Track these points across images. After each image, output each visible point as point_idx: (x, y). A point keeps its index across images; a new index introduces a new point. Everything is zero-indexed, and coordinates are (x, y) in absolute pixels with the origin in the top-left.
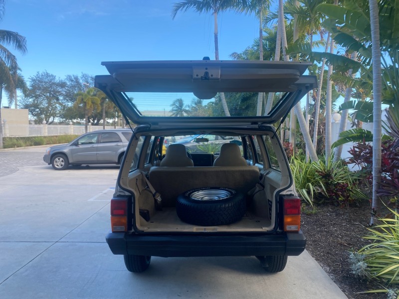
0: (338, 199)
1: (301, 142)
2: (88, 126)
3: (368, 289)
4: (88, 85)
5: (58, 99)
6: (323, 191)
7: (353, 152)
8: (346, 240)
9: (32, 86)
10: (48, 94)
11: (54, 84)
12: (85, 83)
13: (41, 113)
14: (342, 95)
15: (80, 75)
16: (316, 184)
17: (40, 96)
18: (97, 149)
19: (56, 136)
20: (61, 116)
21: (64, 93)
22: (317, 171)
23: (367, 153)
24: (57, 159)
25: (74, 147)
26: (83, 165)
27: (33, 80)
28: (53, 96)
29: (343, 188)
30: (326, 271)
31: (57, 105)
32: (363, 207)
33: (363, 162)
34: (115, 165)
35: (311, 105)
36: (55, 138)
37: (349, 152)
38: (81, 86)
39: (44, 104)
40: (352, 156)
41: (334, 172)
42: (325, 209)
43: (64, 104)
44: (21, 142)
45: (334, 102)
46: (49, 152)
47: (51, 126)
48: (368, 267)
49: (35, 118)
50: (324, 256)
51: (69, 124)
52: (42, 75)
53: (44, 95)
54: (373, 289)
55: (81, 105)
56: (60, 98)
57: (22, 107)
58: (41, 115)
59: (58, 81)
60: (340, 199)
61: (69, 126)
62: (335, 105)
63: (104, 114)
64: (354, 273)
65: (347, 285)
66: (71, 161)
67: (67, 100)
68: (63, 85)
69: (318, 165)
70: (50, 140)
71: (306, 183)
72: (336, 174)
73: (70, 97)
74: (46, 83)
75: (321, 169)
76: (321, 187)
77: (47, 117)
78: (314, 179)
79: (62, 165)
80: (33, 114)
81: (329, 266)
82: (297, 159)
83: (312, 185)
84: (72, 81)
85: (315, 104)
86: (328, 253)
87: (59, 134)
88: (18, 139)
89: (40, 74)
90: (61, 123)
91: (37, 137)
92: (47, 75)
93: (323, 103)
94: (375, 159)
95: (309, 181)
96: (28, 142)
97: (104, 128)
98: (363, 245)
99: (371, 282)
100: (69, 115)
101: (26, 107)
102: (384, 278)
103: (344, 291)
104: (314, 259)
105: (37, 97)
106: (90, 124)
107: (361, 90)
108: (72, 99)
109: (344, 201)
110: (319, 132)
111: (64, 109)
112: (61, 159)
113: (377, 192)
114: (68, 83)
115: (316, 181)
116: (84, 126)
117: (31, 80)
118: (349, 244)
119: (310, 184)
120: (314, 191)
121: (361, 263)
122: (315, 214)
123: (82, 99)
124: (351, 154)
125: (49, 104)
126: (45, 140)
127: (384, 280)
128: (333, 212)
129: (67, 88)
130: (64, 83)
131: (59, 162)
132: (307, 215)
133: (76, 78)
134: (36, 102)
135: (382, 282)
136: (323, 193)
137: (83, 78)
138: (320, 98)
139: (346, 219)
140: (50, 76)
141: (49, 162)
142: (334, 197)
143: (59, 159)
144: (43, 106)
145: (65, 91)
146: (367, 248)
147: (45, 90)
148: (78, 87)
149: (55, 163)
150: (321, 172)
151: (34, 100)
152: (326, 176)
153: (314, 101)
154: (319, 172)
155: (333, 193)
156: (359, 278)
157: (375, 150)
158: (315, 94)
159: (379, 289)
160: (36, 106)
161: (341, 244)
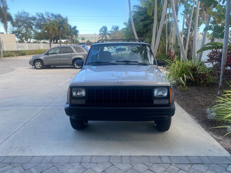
0: (200, 82)
1: (178, 51)
2: (51, 44)
3: (216, 126)
4: (50, 18)
5: (32, 28)
6: (192, 78)
7: (210, 56)
8: (204, 103)
9: (16, 20)
10: (26, 25)
11: (29, 18)
12: (48, 18)
13: (23, 37)
14: (204, 23)
15: (44, 13)
16: (188, 74)
17: (21, 26)
18: (60, 57)
19: (33, 50)
20: (34, 38)
21: (35, 24)
22: (188, 67)
23: (218, 56)
24: (37, 63)
25: (46, 56)
26: (52, 66)
27: (16, 16)
28: (29, 26)
29: (204, 76)
30: (194, 118)
31: (32, 31)
32: (213, 87)
33: (215, 61)
34: (70, 66)
35: (185, 29)
36: (33, 51)
37: (207, 56)
38: (45, 19)
39: (24, 31)
40: (209, 58)
41: (198, 68)
42: (192, 88)
43: (36, 31)
44: (13, 53)
45: (199, 27)
46: (32, 59)
47: (29, 44)
48: (217, 115)
49: (19, 39)
50: (192, 111)
51: (40, 43)
52: (21, 13)
53: (24, 25)
54: (219, 126)
55: (46, 31)
56: (33, 27)
57: (11, 32)
58: (22, 37)
59: (31, 16)
60: (201, 82)
61: (40, 44)
62: (199, 29)
63: (60, 37)
64: (209, 118)
65: (205, 125)
66: (45, 64)
67: (38, 28)
68: (34, 19)
69: (189, 63)
70: (30, 53)
71: (182, 74)
72: (199, 69)
73: (39, 26)
74: (24, 17)
75: (191, 66)
76: (190, 76)
77: (27, 39)
78: (187, 71)
79: (40, 66)
80: (18, 37)
81: (195, 116)
82: (177, 61)
83: (186, 75)
84: (40, 16)
85: (187, 29)
86: (194, 110)
87: (35, 49)
88: (12, 52)
89: (20, 12)
90: (34, 43)
91: (23, 51)
92: (24, 13)
93: (192, 28)
94: (223, 59)
95: (183, 72)
96: (17, 54)
97: (60, 45)
98: (214, 105)
99: (218, 123)
100: (39, 37)
101: (13, 32)
102: (224, 121)
103: (203, 127)
104: (187, 113)
105: (19, 26)
106: (52, 42)
107: (216, 19)
108: (40, 28)
109: (204, 83)
110: (189, 45)
111: (36, 34)
112: (39, 63)
113: (223, 77)
114: (37, 18)
115: (188, 73)
116: (49, 44)
117: (15, 16)
118: (206, 105)
119: (184, 74)
120: (186, 78)
121: (213, 113)
122: (187, 90)
123: (47, 27)
124: (208, 57)
125: (27, 30)
126: (27, 52)
127: (224, 122)
128: (197, 89)
129: (37, 21)
130: (35, 17)
131: (38, 65)
132: (183, 91)
133: (42, 15)
134: (19, 30)
135: (224, 123)
136: (191, 79)
137: (46, 15)
138: (191, 25)
139: (204, 93)
140: (26, 13)
141: (33, 65)
142: (198, 81)
143: (38, 63)
144: (23, 32)
145: (36, 23)
146: (215, 107)
147: (24, 22)
148: (44, 20)
149: (36, 65)
150: (191, 67)
151: (18, 29)
152: (194, 69)
153: (187, 26)
154: (190, 67)
155: (197, 78)
156: (212, 121)
157: (224, 54)
158: (188, 22)
159: (222, 126)
160: (19, 32)
161: (201, 105)
